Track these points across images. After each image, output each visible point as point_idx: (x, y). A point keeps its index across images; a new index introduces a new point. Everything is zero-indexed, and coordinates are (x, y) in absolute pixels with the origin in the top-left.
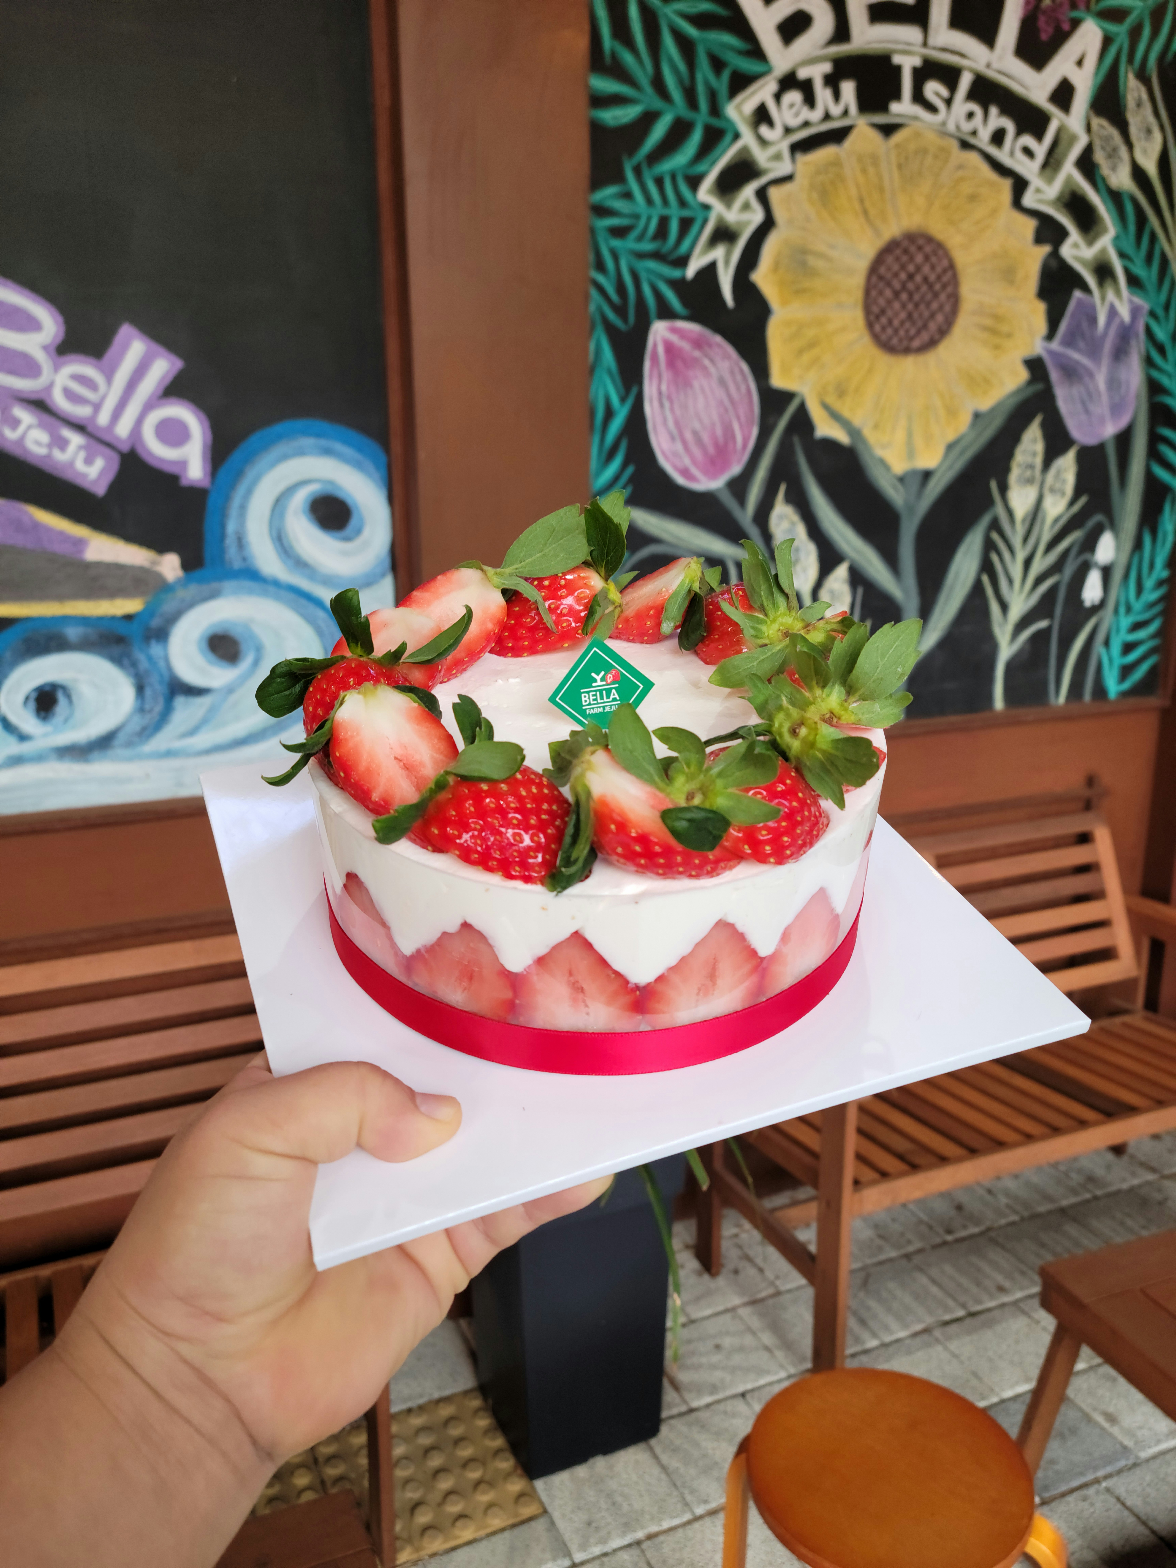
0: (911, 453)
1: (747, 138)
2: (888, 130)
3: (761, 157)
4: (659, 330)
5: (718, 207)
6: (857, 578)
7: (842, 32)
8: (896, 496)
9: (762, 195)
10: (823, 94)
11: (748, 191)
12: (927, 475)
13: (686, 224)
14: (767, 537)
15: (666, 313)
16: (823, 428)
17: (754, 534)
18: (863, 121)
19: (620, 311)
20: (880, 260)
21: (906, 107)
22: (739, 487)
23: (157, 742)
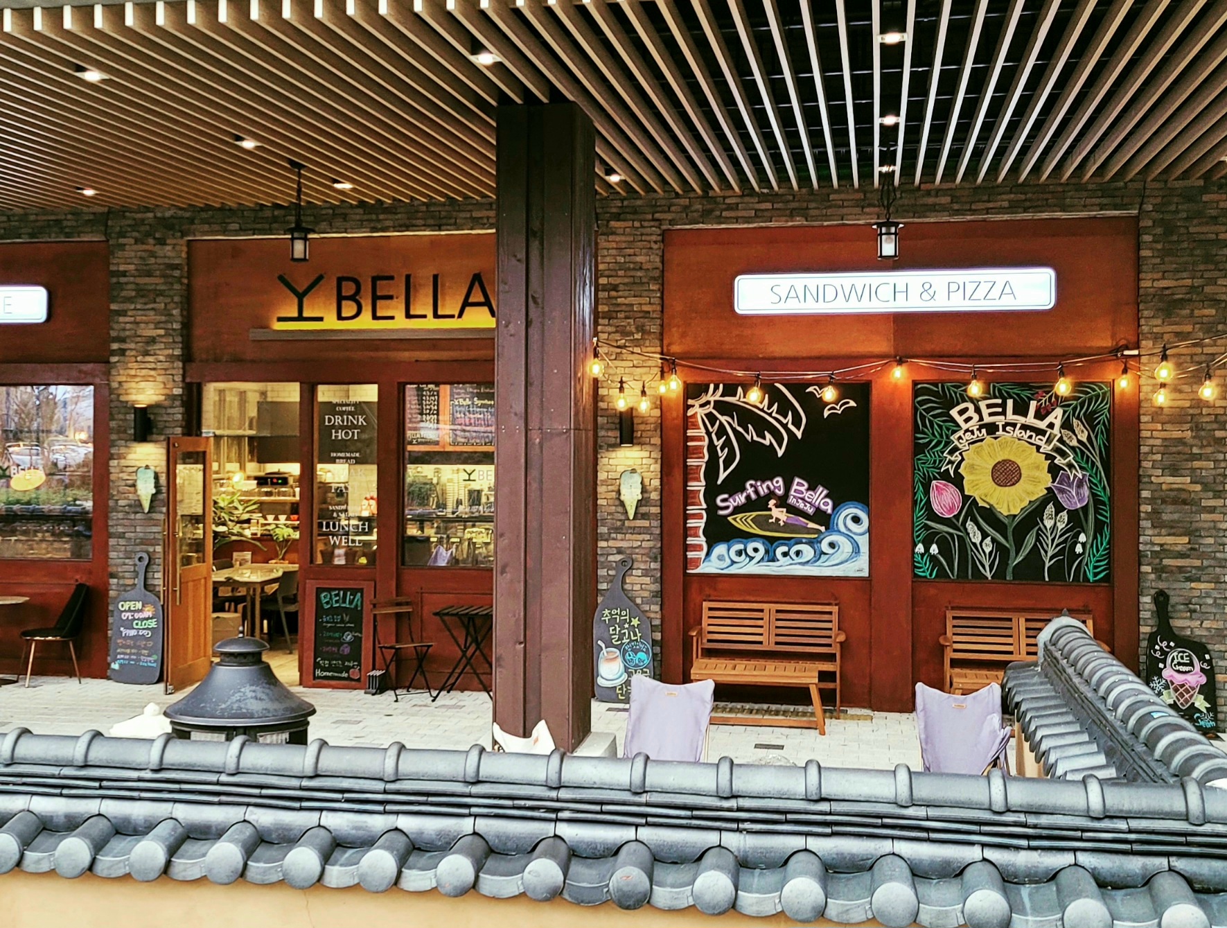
0: (1009, 511)
1: (956, 443)
2: (996, 438)
3: (960, 446)
4: (934, 482)
5: (949, 457)
6: (993, 540)
7: (981, 419)
8: (1006, 521)
9: (961, 454)
10: (977, 433)
11: (957, 453)
12: (1015, 516)
13: (940, 461)
14: (966, 529)
15: (935, 478)
16: (981, 504)
17: (962, 528)
18: (988, 437)
19: (924, 479)
20: (995, 466)
21: (1000, 432)
22: (957, 517)
23: (817, 564)
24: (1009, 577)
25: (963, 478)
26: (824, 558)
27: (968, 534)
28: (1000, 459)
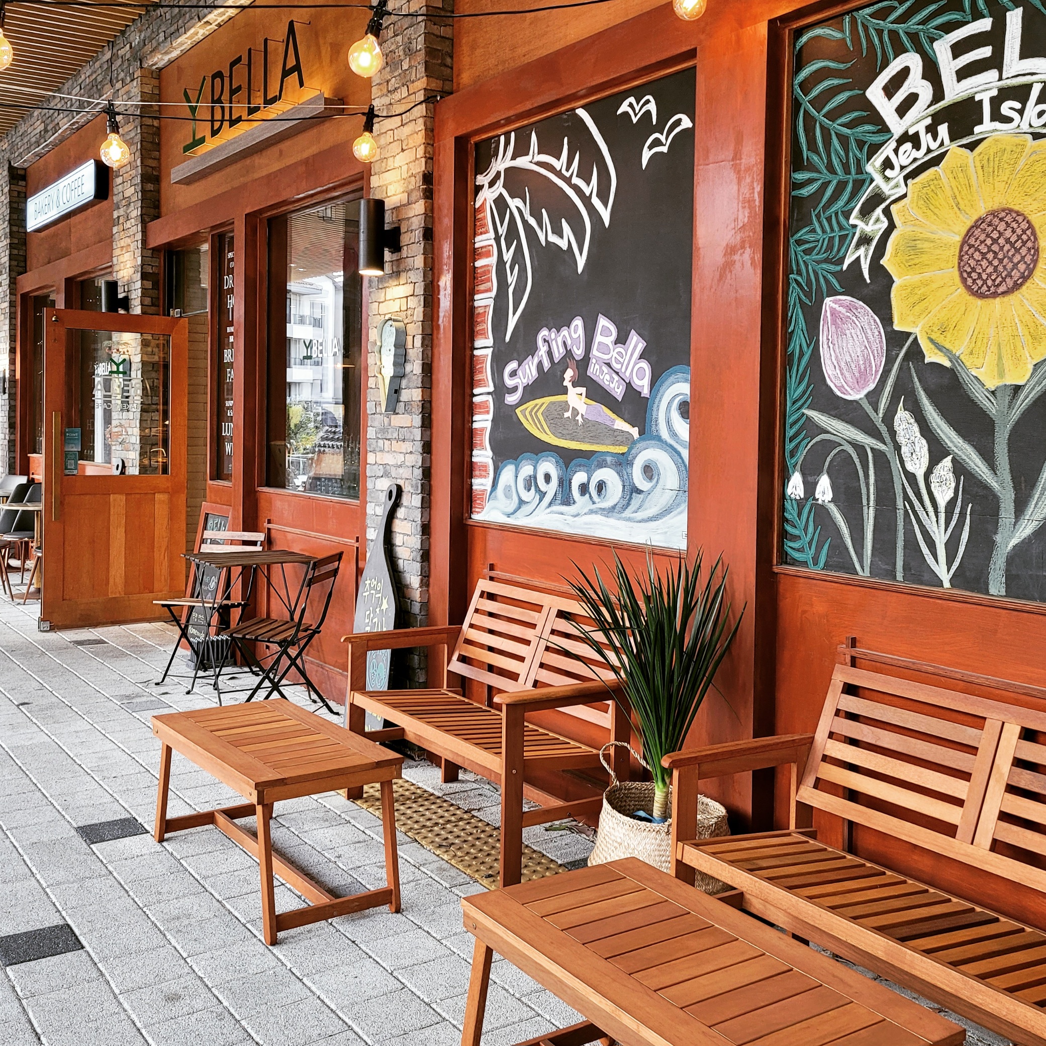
0: (1001, 374)
1: (878, 180)
2: (972, 146)
3: (886, 188)
4: (828, 302)
5: (861, 224)
7: (938, 94)
8: (992, 408)
9: (887, 212)
10: (926, 140)
11: (879, 211)
12: (1017, 389)
15: (832, 292)
16: (932, 356)
17: (883, 429)
18: (954, 145)
19: (808, 295)
20: (969, 233)
21: (987, 125)
22: (873, 397)
23: (627, 513)
24: (997, 587)
25: (892, 282)
26: (637, 499)
27: (898, 447)
28: (981, 210)
